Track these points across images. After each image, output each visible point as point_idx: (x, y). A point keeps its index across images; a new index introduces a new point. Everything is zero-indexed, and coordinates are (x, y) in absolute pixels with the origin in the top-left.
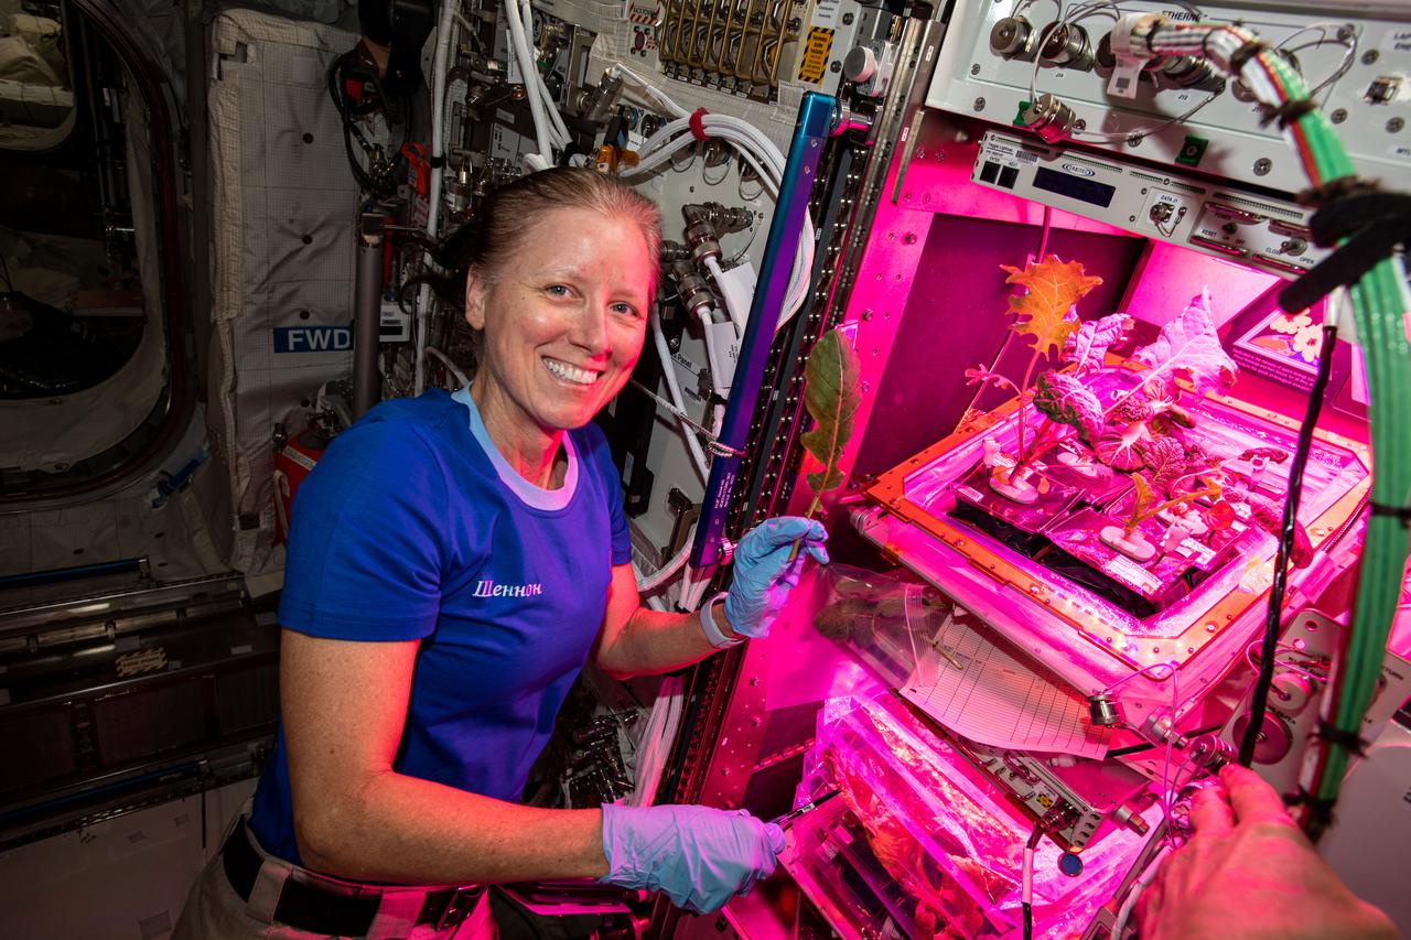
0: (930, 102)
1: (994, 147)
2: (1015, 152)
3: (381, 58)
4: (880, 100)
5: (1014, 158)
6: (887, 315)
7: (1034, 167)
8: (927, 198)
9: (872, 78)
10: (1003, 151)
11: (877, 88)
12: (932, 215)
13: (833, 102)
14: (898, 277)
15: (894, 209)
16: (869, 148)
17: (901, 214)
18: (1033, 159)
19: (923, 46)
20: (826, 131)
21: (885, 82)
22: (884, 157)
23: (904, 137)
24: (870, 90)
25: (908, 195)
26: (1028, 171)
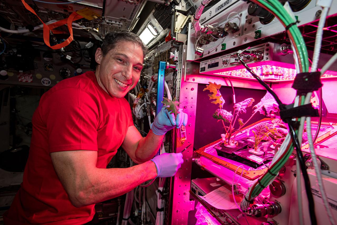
0: (187, 59)
2: (204, 64)
6: (191, 107)
7: (207, 65)
8: (194, 80)
9: (173, 58)
10: (202, 65)
11: (175, 59)
12: (197, 84)
13: (165, 62)
14: (192, 98)
15: (185, 82)
16: (177, 71)
17: (188, 84)
18: (207, 63)
19: (183, 50)
20: (165, 68)
21: (177, 58)
22: (180, 72)
23: (183, 67)
24: (174, 60)
25: (188, 79)
26: (206, 66)
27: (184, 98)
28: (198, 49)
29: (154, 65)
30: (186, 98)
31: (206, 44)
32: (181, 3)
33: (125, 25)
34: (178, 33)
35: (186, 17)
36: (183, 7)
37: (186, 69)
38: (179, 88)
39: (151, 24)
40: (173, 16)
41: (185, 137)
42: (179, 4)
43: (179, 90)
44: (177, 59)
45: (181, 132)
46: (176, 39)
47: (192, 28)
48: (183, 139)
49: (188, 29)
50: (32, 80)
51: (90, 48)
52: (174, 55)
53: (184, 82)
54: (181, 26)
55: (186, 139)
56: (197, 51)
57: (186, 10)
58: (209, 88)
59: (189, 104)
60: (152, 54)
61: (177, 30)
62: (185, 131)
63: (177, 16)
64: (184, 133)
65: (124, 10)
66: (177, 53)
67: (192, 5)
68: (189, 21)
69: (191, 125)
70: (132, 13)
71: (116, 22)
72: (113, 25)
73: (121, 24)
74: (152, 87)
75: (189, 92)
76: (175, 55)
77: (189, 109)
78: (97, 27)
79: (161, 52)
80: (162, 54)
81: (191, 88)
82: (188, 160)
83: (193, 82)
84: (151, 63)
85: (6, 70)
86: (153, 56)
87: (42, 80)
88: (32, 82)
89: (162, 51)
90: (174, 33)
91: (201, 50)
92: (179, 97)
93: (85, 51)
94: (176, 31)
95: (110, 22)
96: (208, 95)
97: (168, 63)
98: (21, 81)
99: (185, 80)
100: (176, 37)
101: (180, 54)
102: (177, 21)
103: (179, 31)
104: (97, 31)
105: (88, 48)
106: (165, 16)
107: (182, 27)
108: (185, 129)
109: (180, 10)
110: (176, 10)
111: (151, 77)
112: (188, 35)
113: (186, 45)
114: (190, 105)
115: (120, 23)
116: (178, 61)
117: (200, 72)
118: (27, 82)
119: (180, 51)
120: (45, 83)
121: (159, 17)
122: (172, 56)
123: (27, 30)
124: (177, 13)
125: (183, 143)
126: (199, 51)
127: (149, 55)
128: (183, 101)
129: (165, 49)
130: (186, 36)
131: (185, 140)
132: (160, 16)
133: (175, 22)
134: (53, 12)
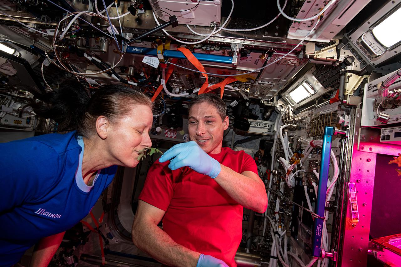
0: (362, 125)
1: (383, 132)
2: (388, 131)
3: (263, 152)
4: (347, 127)
5: (388, 133)
6: (367, 182)
7: (393, 133)
8: (371, 149)
9: (343, 122)
10: (385, 132)
11: (346, 124)
12: (376, 154)
13: (333, 128)
14: (368, 171)
15: (359, 152)
16: (347, 138)
17: (363, 154)
18: (392, 131)
19: (356, 114)
20: (332, 134)
21: (348, 123)
22: (352, 139)
23: (356, 134)
24: (344, 125)
25: (363, 148)
26: (392, 135)
27: (357, 170)
28: (381, 116)
29: (310, 127)
30: (360, 170)
31: (392, 108)
32: (353, 63)
33: (278, 85)
34: (350, 96)
35: (360, 77)
36: (356, 66)
37: (360, 136)
38: (350, 158)
39: (307, 82)
40: (343, 77)
41: (358, 218)
42: (351, 64)
43: (350, 159)
44: (347, 125)
45: (352, 211)
46: (348, 103)
47: (370, 90)
48: (354, 220)
49: (363, 90)
50: (175, 136)
51: (235, 106)
52: (344, 119)
53: (356, 151)
54: (354, 88)
55: (358, 221)
56: (380, 117)
57: (360, 70)
58: (398, 161)
59: (363, 178)
60: (307, 114)
61: (348, 92)
62: (358, 211)
63: (349, 77)
64: (356, 213)
65: (281, 72)
66: (348, 118)
67: (368, 63)
68: (365, 81)
69: (366, 204)
70: (289, 74)
71: (268, 82)
72: (265, 85)
73: (274, 84)
74: (309, 153)
75: (363, 163)
76: (346, 120)
77: (363, 184)
78: (248, 88)
79: (322, 114)
80: (324, 116)
81: (367, 159)
82: (361, 250)
83: (369, 151)
84: (306, 124)
85: (160, 127)
86: (309, 118)
87: (184, 136)
88: (175, 138)
89: (323, 112)
90: (344, 95)
91: (387, 117)
92: (349, 168)
93: (229, 109)
94: (346, 94)
95: (263, 82)
96: (396, 169)
97: (336, 129)
98: (167, 136)
99: (358, 148)
100: (347, 100)
101: (351, 119)
102: (348, 82)
103: (351, 93)
104: (248, 91)
105: (233, 106)
106: (328, 75)
107: (356, 89)
108: (357, 208)
109: (353, 70)
110: (347, 70)
111: (310, 142)
112: (363, 98)
113: (361, 109)
114: (365, 180)
115: (272, 83)
116: (348, 127)
117: (381, 141)
118: (171, 137)
119: (352, 116)
120: (186, 139)
121: (320, 76)
122: (342, 121)
123: (188, 94)
124: (349, 74)
125: (355, 227)
126: (382, 117)
127: (302, 116)
128: (355, 173)
129: (328, 111)
130: (361, 99)
131: (358, 223)
132: (322, 75)
133: (345, 83)
134: (212, 77)
